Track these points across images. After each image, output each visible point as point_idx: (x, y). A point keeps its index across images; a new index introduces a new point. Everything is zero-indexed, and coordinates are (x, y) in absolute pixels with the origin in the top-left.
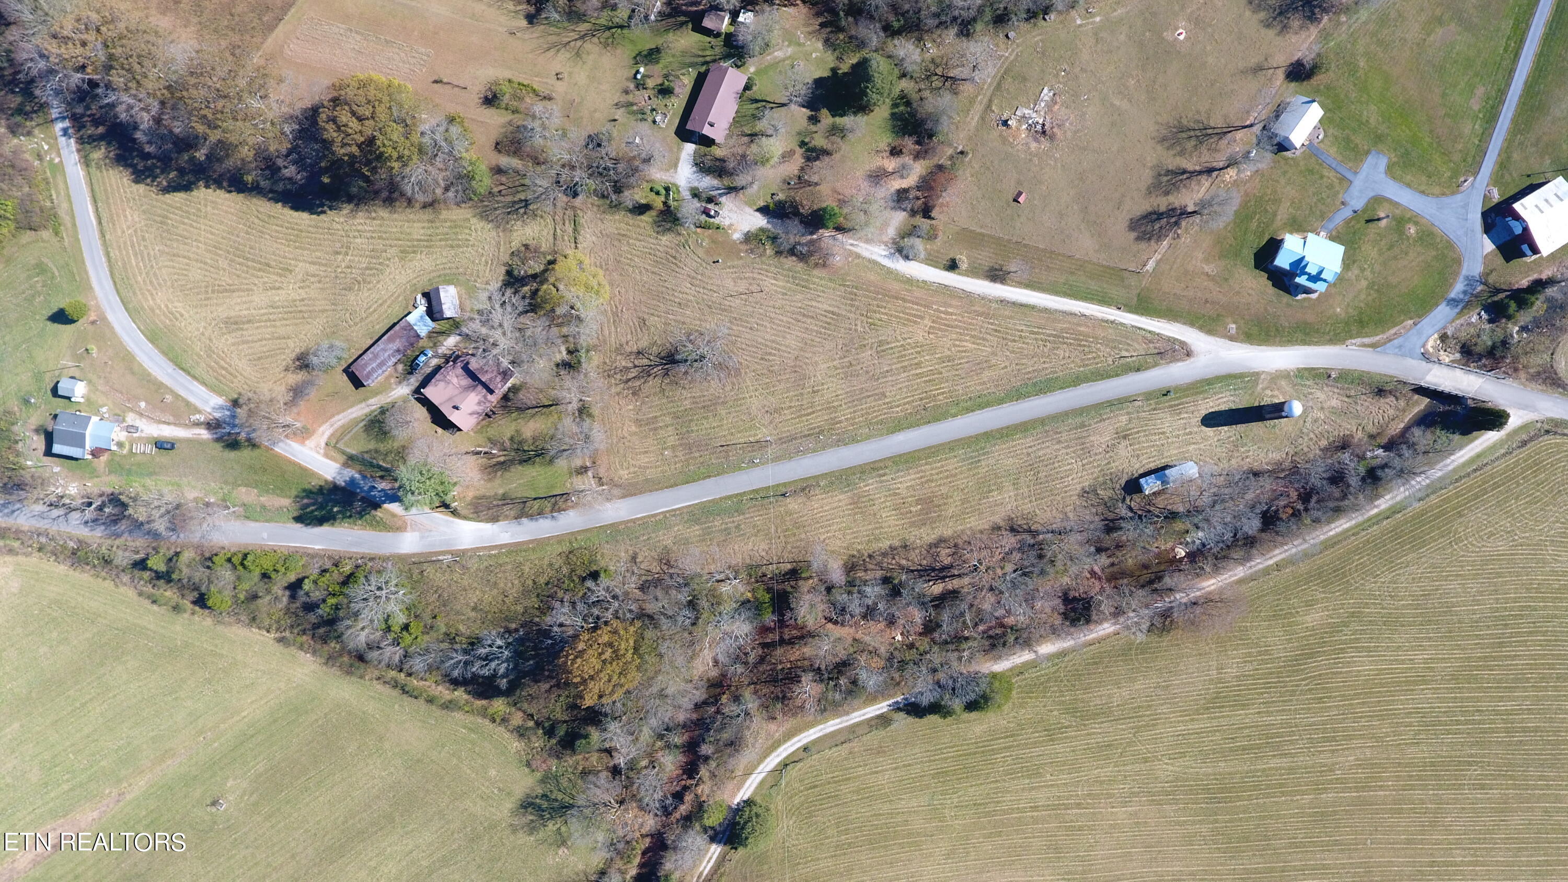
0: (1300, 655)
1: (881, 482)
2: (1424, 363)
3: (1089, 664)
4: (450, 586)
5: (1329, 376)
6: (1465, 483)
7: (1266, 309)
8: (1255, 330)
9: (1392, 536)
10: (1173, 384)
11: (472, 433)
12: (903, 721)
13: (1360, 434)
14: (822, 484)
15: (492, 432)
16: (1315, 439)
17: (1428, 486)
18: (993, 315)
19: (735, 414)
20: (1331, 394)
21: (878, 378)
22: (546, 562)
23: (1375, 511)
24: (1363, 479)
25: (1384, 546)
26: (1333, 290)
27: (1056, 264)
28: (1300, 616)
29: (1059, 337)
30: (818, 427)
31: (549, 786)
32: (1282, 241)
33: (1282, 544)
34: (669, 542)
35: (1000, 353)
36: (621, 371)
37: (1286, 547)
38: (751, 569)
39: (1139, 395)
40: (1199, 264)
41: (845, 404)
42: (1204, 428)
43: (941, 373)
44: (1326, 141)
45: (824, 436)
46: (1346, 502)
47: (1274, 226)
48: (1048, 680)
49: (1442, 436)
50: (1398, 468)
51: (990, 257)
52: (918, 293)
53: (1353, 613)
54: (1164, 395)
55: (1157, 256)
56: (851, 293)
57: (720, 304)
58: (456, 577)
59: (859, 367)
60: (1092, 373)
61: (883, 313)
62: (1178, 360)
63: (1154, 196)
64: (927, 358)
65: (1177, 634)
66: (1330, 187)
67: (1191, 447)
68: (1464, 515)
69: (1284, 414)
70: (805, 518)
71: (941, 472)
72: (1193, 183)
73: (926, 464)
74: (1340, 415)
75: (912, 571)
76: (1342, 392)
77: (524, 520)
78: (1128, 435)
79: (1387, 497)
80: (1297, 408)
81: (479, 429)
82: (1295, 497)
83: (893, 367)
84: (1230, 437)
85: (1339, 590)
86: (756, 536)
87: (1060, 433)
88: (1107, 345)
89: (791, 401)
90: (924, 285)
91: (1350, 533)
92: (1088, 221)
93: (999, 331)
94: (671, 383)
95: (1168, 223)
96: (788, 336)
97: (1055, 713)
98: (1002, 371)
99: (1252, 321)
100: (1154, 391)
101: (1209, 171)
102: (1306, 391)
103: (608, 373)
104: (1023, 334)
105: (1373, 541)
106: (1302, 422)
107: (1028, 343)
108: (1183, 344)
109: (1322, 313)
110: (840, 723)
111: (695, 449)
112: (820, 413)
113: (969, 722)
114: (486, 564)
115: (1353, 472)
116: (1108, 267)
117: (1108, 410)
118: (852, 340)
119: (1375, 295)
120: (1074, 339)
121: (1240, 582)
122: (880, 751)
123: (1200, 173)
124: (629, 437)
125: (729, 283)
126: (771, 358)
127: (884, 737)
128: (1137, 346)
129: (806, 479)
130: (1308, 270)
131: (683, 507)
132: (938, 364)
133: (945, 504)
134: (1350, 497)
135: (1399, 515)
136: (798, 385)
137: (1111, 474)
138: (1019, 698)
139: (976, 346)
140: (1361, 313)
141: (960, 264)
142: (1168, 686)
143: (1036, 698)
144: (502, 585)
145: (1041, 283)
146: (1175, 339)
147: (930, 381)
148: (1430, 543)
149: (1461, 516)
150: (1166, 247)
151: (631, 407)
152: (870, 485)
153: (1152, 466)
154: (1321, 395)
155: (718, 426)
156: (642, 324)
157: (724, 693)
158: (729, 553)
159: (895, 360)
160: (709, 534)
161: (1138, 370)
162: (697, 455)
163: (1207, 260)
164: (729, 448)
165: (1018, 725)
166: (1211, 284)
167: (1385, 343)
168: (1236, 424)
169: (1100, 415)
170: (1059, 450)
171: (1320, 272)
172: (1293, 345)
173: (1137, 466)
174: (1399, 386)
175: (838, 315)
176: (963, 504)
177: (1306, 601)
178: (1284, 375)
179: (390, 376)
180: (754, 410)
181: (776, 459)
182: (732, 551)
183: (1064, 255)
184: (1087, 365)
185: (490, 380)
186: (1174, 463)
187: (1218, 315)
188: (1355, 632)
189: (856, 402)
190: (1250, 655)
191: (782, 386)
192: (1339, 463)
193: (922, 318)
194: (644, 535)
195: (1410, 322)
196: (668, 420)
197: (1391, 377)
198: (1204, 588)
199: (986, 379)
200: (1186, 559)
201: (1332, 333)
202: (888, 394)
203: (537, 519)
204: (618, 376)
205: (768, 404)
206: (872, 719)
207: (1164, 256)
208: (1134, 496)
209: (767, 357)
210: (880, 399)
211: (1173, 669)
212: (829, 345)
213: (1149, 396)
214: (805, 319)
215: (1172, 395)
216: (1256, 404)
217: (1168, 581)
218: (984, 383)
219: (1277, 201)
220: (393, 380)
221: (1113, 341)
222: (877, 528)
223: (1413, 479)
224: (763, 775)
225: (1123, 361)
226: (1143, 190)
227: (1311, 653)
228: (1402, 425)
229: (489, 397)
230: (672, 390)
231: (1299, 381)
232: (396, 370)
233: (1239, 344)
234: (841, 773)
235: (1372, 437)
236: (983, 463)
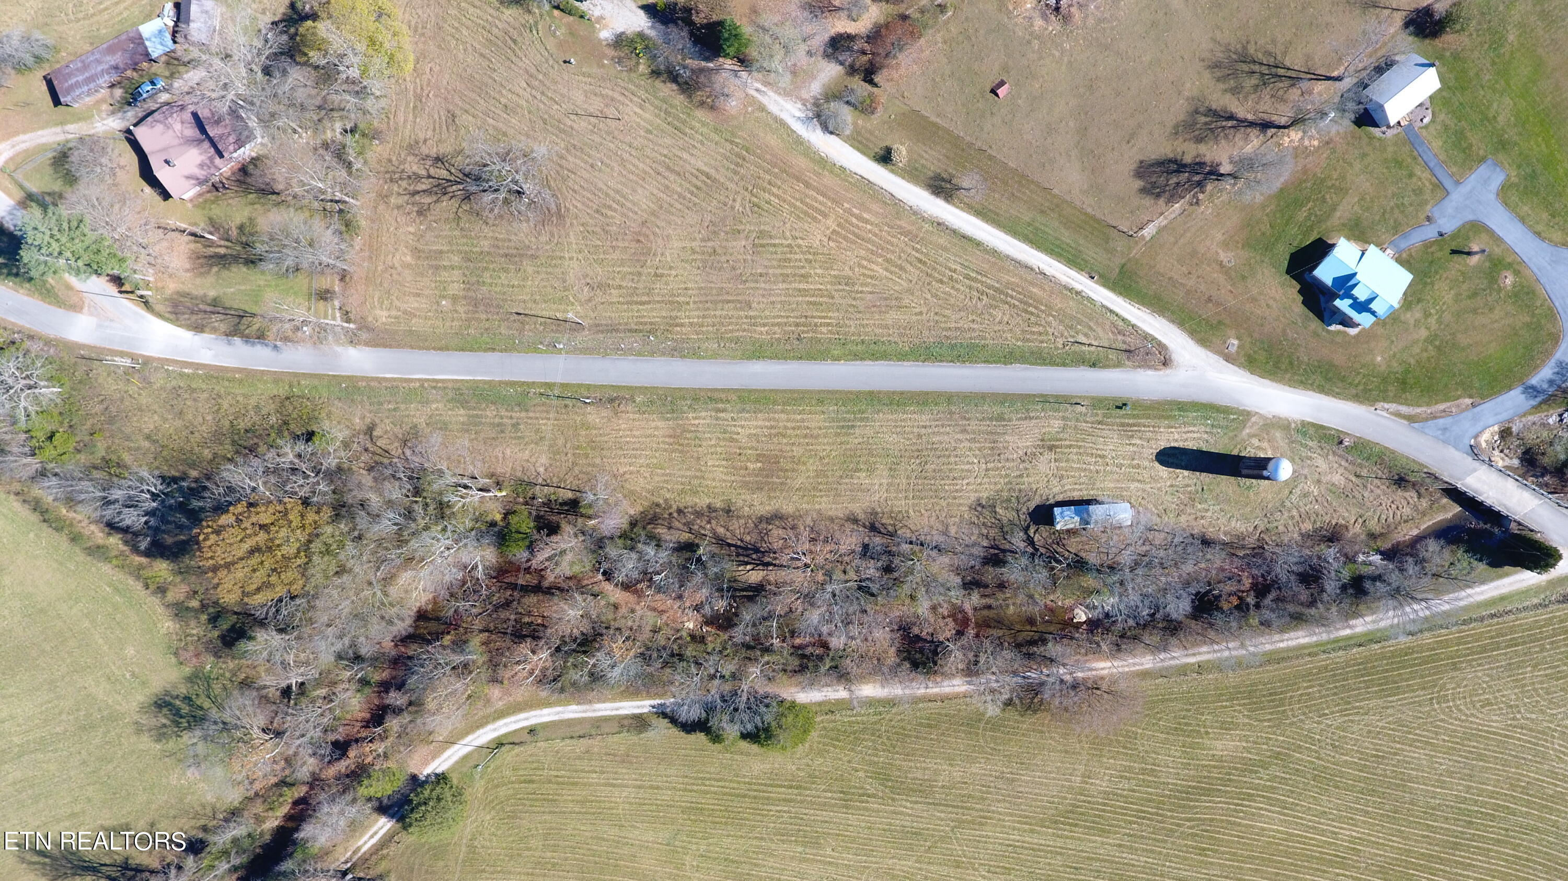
0: (1194, 787)
1: (717, 419)
2: (1470, 459)
3: (921, 724)
4: (122, 400)
5: (1341, 442)
6: (1473, 629)
7: (1284, 331)
8: (1261, 357)
9: (1359, 670)
10: (1134, 397)
11: (189, 205)
12: (662, 730)
13: (1357, 528)
14: (638, 400)
15: (217, 211)
16: (1297, 518)
17: (1426, 619)
18: (922, 239)
19: (544, 276)
20: (1336, 466)
21: (747, 281)
22: (253, 402)
23: (1347, 632)
24: (1344, 588)
25: (1344, 680)
26: (1380, 331)
27: (1024, 193)
28: (1209, 739)
29: (1001, 292)
30: (651, 323)
31: (196, 687)
32: (1333, 246)
33: (1213, 642)
34: (421, 421)
35: (918, 293)
36: (409, 177)
37: (1216, 647)
38: (523, 485)
39: (1085, 398)
40: (1214, 246)
41: (695, 302)
42: (1157, 465)
43: (833, 298)
44: (1432, 129)
45: (656, 337)
46: (1313, 611)
47: (1329, 224)
48: (864, 731)
49: (1463, 559)
50: (1394, 585)
51: (939, 160)
52: (828, 180)
53: (1279, 753)
54: (1117, 407)
55: (1161, 221)
56: (738, 155)
57: (559, 121)
58: (132, 389)
59: (723, 259)
60: (1032, 353)
61: (774, 194)
62: (1150, 367)
63: (1181, 139)
64: (819, 271)
65: (1043, 717)
66: (1419, 192)
67: (1133, 486)
68: (1459, 669)
69: (1265, 473)
70: (606, 439)
71: (799, 428)
72: (1239, 136)
73: (782, 412)
74: (1339, 497)
75: (729, 545)
76: (1350, 467)
77: (237, 340)
78: (1057, 447)
79: (1368, 619)
80: (1285, 470)
81: (200, 203)
82: (1248, 586)
83: (771, 271)
84: (1188, 486)
85: (1269, 720)
86: (536, 443)
87: (969, 419)
88: (1061, 321)
89: (622, 279)
90: (842, 172)
91: (1307, 651)
92: (1083, 148)
93: (924, 263)
94: (470, 212)
95: (1189, 180)
96: (640, 191)
97: (861, 774)
98: (914, 318)
99: (1262, 342)
100: (1106, 399)
101: (1265, 126)
102: (1304, 452)
103: (393, 175)
104: (955, 276)
105: (1332, 670)
106: (1287, 492)
107: (958, 290)
108: (1162, 347)
109: (1355, 357)
110: (584, 712)
111: (482, 308)
112: (658, 306)
113: (748, 754)
114: (174, 383)
115: (1333, 573)
116: (1093, 218)
117: (1039, 407)
118: (723, 220)
119: (1433, 353)
120: (1021, 301)
121: (1145, 675)
122: (625, 760)
123: (1252, 124)
124: (400, 269)
125: (578, 97)
126: (610, 213)
127: (634, 744)
128: (1101, 333)
129: (619, 387)
130: (1355, 292)
131: (449, 380)
132: (832, 283)
133: (793, 470)
134: (1320, 605)
135: (1376, 646)
136: (638, 261)
137: (1020, 491)
138: (819, 743)
139: (888, 274)
140: (1407, 371)
141: (895, 157)
142: (1013, 780)
143: (842, 748)
144: (190, 417)
145: (997, 214)
146: (1154, 339)
147: (814, 303)
148: (1404, 693)
149: (1456, 669)
150: (1177, 212)
151: (412, 229)
152: (701, 419)
153: (1076, 495)
154: (1320, 462)
155: (519, 286)
156: (450, 121)
157: (448, 633)
158: (497, 457)
159: (775, 263)
160: (475, 425)
161: (1094, 365)
162: (484, 316)
163: (1225, 245)
164: (527, 319)
165: (810, 776)
166: (1221, 279)
167: (1427, 420)
168: (1201, 471)
169: (1027, 410)
170: (961, 441)
171: (1371, 300)
172: (1306, 388)
173: (1056, 490)
174: (1428, 481)
175: (715, 180)
176: (817, 477)
177: (1223, 723)
178: (1283, 425)
179: (103, 100)
180: (571, 278)
181: (587, 351)
182: (500, 455)
183: (1038, 185)
184: (1028, 340)
185: (221, 136)
186: (1105, 499)
187: (1220, 322)
188: (1273, 778)
189: (709, 305)
190: (1130, 769)
191: (616, 255)
192: (1319, 558)
193: (825, 216)
194: (389, 402)
195: (1468, 401)
196: (456, 259)
197: (1421, 465)
198: (1091, 670)
199: (890, 322)
200: (1085, 627)
201: (1361, 387)
202: (754, 305)
203: (253, 344)
204: (404, 184)
205: (591, 273)
206: (626, 717)
207: (1170, 223)
208: (1042, 528)
209: (604, 211)
210: (741, 309)
211: (1025, 761)
212: (692, 218)
213: (1097, 402)
214: (667, 174)
215: (1128, 410)
216: (1235, 452)
217: (1053, 649)
218: (886, 327)
219: (1342, 191)
220: (105, 107)
221: (1072, 318)
222: (697, 477)
223: (1409, 605)
224: (469, 749)
225: (1076, 348)
226: (1169, 129)
227: (1209, 790)
228: (1415, 532)
229: (218, 161)
230: (469, 221)
231: (1300, 438)
232: (112, 96)
233: (1236, 368)
234: (568, 774)
235: (1372, 536)
236: (857, 431)
